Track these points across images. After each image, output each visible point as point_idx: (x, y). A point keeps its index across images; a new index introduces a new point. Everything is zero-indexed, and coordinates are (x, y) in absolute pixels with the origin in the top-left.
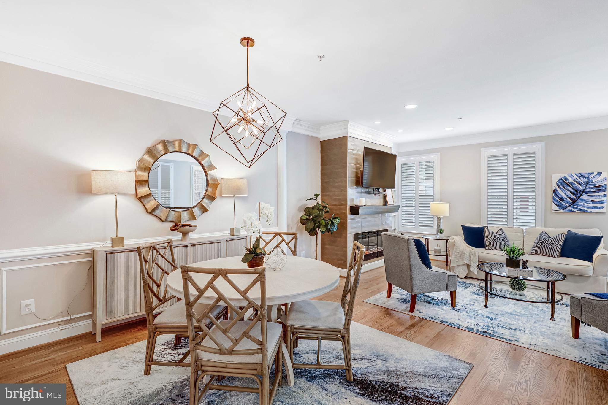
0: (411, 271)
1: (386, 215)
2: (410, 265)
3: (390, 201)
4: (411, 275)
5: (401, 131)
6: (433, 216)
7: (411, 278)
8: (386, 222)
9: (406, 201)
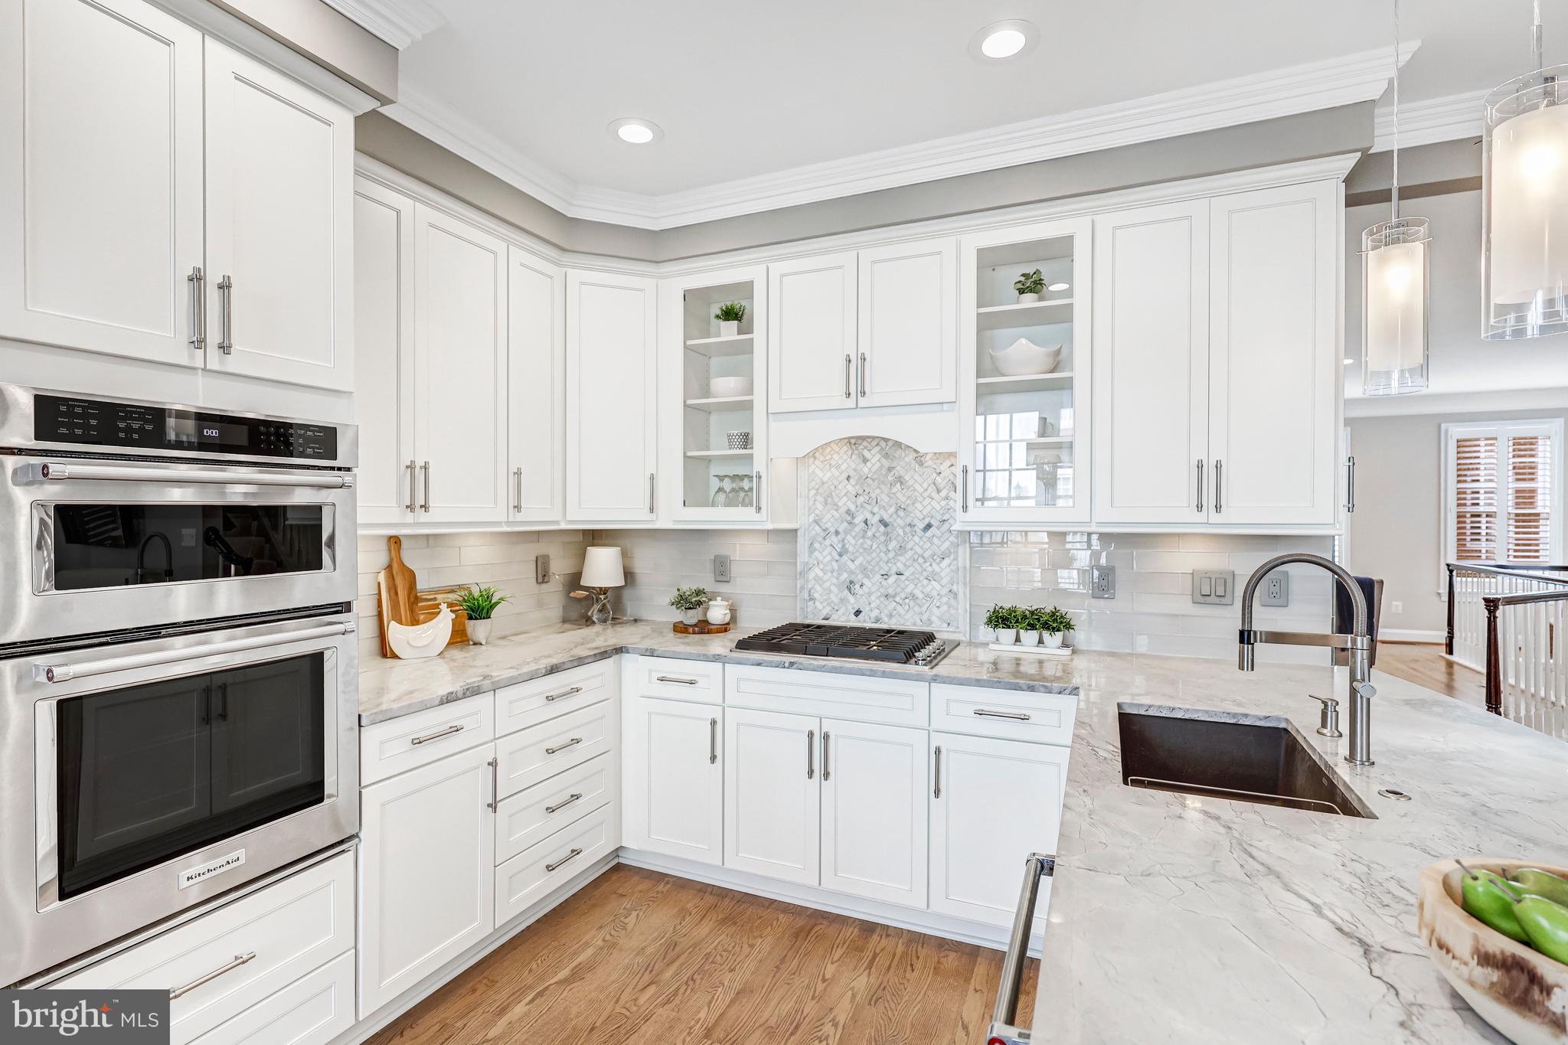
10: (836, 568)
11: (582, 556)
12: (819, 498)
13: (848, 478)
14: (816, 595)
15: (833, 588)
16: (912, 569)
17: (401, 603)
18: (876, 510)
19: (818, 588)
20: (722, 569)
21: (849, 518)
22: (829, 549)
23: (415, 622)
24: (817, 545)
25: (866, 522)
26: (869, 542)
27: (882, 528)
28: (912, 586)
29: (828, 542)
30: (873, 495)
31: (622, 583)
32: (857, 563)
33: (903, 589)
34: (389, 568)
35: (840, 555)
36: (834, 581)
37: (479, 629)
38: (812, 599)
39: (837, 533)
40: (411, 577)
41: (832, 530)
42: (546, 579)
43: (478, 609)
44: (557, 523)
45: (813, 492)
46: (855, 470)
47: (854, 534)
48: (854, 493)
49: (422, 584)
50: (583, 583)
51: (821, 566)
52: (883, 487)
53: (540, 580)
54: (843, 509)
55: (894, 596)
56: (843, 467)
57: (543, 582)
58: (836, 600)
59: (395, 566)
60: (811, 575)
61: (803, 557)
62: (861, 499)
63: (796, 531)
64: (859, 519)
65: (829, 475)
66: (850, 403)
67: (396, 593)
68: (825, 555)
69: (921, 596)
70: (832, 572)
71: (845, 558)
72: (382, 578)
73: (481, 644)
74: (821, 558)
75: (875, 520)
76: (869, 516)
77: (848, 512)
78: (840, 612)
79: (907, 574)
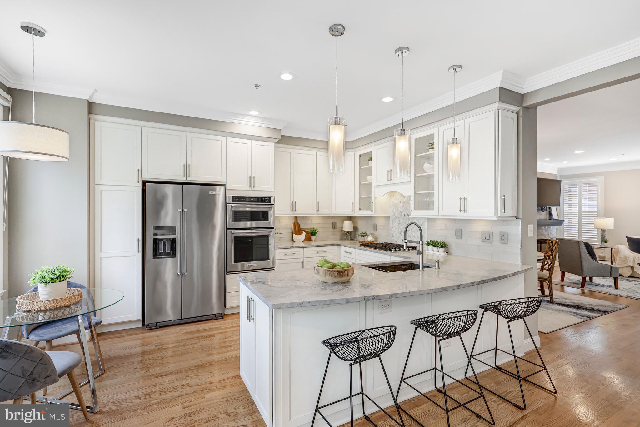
0: (581, 262)
1: (551, 228)
2: (581, 258)
3: (555, 216)
4: (581, 265)
5: (549, 159)
6: (598, 228)
7: (582, 265)
8: (551, 233)
9: (569, 216)
10: (398, 228)
11: (343, 223)
12: (394, 208)
13: (401, 202)
14: (394, 235)
15: (398, 234)
16: (414, 229)
17: (297, 230)
18: (406, 211)
19: (394, 233)
20: (375, 227)
21: (401, 214)
22: (397, 222)
23: (300, 234)
24: (394, 221)
25: (404, 215)
26: (405, 220)
27: (408, 217)
28: (414, 234)
29: (396, 221)
30: (406, 207)
31: (353, 230)
32: (402, 226)
33: (412, 234)
34: (294, 224)
35: (399, 224)
36: (397, 231)
37: (313, 237)
38: (393, 236)
39: (398, 218)
40: (299, 225)
41: (397, 217)
42: (335, 228)
43: (314, 233)
44: (331, 214)
45: (393, 206)
46: (402, 200)
47: (402, 218)
48: (402, 207)
49: (301, 227)
50: (343, 230)
51: (395, 227)
52: (408, 205)
53: (333, 228)
54: (399, 211)
55: (410, 236)
56: (400, 199)
57: (334, 229)
58: (398, 237)
59: (296, 223)
60: (393, 230)
61: (391, 225)
62: (403, 208)
63: (389, 217)
64: (403, 214)
65: (397, 201)
66: (389, 182)
67: (296, 228)
68: (396, 224)
69: (416, 236)
70: (397, 229)
71: (400, 225)
72: (293, 225)
73: (313, 241)
74: (395, 225)
75: (406, 214)
76: (405, 213)
77: (401, 212)
78: (399, 240)
79: (413, 230)
